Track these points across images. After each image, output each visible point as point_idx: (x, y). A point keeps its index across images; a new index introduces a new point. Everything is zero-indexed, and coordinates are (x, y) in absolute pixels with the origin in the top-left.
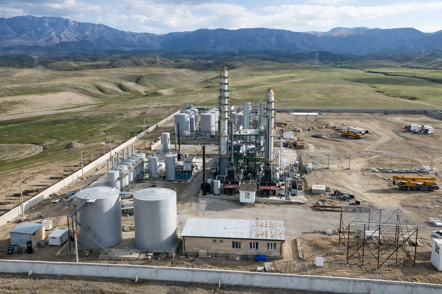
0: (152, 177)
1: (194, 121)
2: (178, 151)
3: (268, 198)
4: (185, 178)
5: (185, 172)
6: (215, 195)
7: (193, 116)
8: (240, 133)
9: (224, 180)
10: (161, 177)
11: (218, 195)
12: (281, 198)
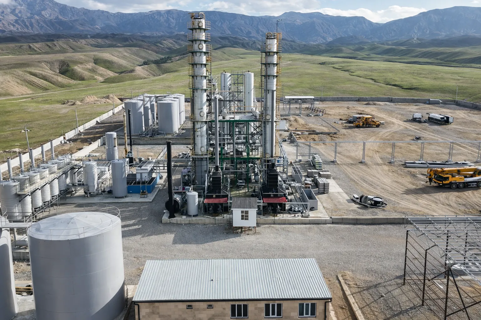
0: (90, 193)
1: (150, 111)
2: (129, 152)
3: (274, 216)
4: (143, 192)
5: (139, 183)
6: (190, 216)
7: (148, 105)
8: (224, 118)
9: (204, 192)
10: (104, 191)
11: (194, 216)
12: (295, 216)
